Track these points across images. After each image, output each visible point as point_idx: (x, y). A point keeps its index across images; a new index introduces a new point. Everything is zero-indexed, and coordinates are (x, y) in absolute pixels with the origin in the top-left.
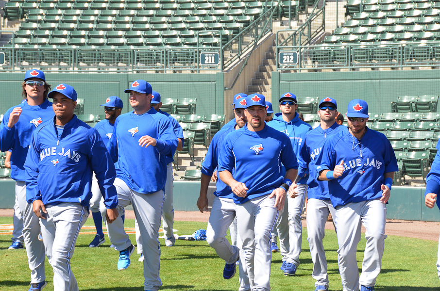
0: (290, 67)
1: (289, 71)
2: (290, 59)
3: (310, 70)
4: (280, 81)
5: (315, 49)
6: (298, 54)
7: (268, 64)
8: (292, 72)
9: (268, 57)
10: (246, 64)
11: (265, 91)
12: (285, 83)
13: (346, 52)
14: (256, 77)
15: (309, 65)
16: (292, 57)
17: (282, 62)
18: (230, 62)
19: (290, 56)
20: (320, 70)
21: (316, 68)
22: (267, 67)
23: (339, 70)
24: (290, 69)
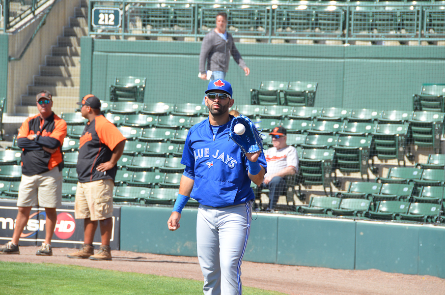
0: (110, 31)
1: (108, 37)
2: (109, 19)
3: (138, 37)
4: (93, 51)
5: (147, 7)
6: (121, 13)
7: (78, 25)
8: (113, 39)
9: (79, 14)
10: (44, 24)
11: (73, 65)
12: (101, 55)
13: (192, 13)
14: (59, 43)
15: (138, 29)
16: (112, 17)
17: (96, 23)
18: (18, 19)
19: (109, 14)
20: (155, 38)
21: (149, 34)
22: (77, 30)
23: (183, 38)
24: (109, 34)
